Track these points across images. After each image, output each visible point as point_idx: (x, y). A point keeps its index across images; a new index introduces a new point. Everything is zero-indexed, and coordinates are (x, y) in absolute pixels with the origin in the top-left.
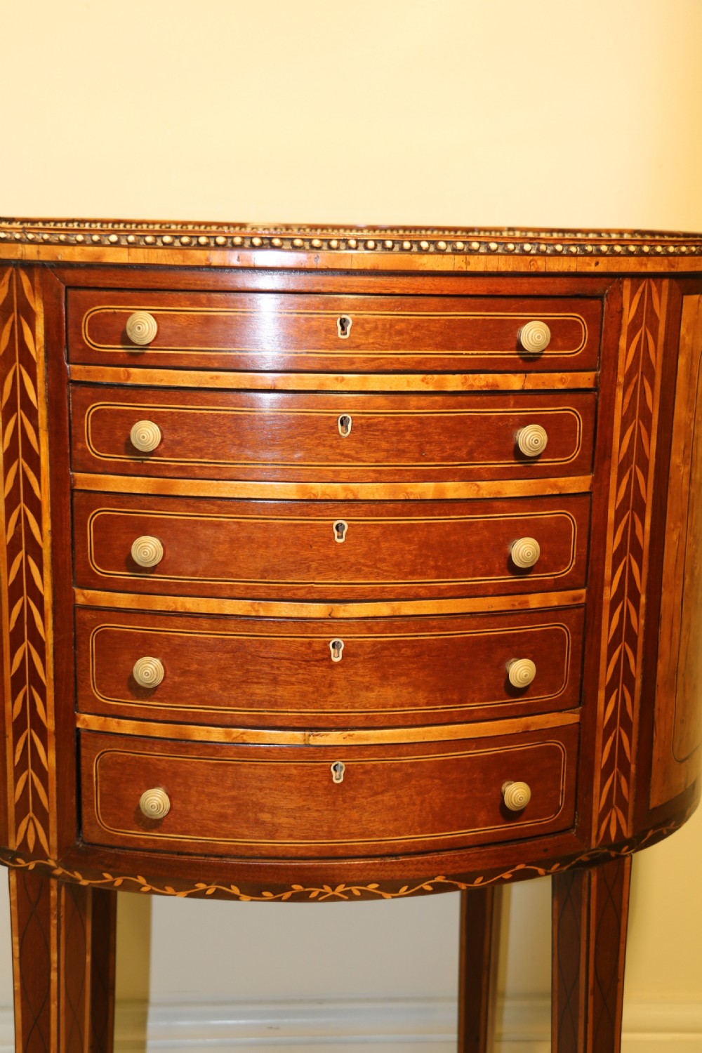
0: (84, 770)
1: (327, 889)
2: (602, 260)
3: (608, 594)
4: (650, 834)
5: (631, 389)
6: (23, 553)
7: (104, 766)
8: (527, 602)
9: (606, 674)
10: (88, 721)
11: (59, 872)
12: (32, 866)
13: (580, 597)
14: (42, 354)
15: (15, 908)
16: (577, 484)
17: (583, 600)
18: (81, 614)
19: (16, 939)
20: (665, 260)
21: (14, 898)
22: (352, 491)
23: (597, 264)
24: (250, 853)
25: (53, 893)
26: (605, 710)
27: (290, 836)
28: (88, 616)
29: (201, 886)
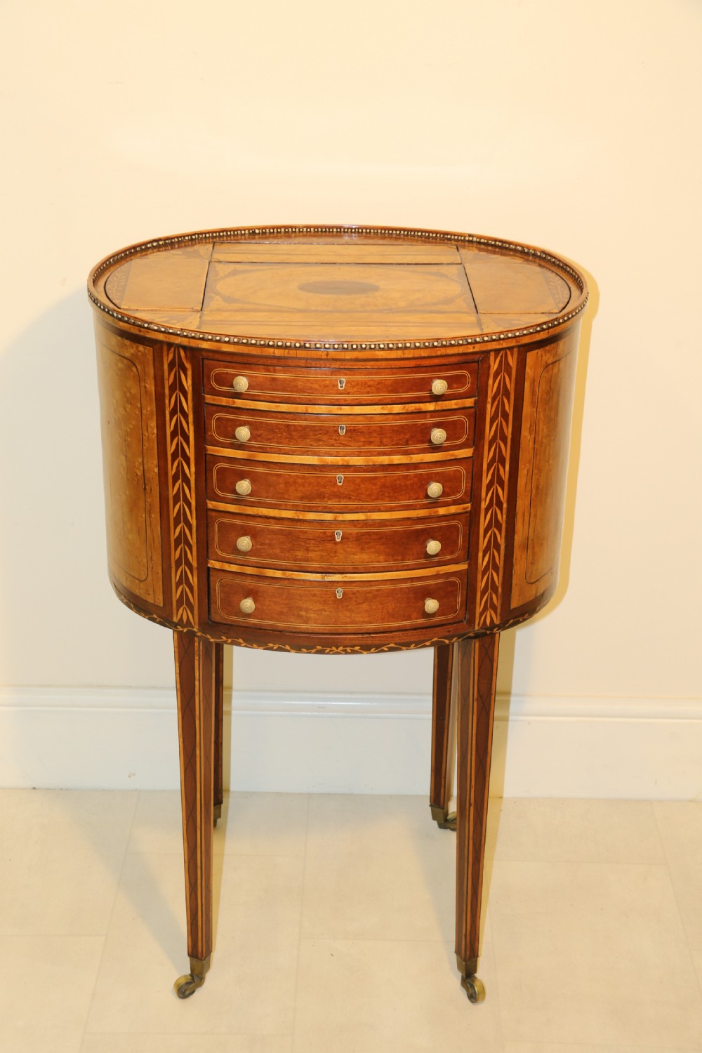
0: (212, 587)
1: (334, 648)
2: (478, 345)
3: (484, 505)
4: (511, 621)
5: (496, 403)
6: (180, 481)
7: (222, 586)
8: (437, 512)
9: (483, 544)
10: (213, 564)
11: (199, 634)
12: (185, 630)
13: (467, 508)
14: (191, 388)
15: (177, 650)
16: (467, 453)
17: (469, 509)
18: (210, 513)
19: (177, 664)
20: (514, 340)
21: (176, 644)
22: (346, 461)
23: (474, 348)
24: (295, 630)
25: (196, 644)
26: (483, 562)
27: (315, 623)
28: (214, 514)
29: (271, 645)
